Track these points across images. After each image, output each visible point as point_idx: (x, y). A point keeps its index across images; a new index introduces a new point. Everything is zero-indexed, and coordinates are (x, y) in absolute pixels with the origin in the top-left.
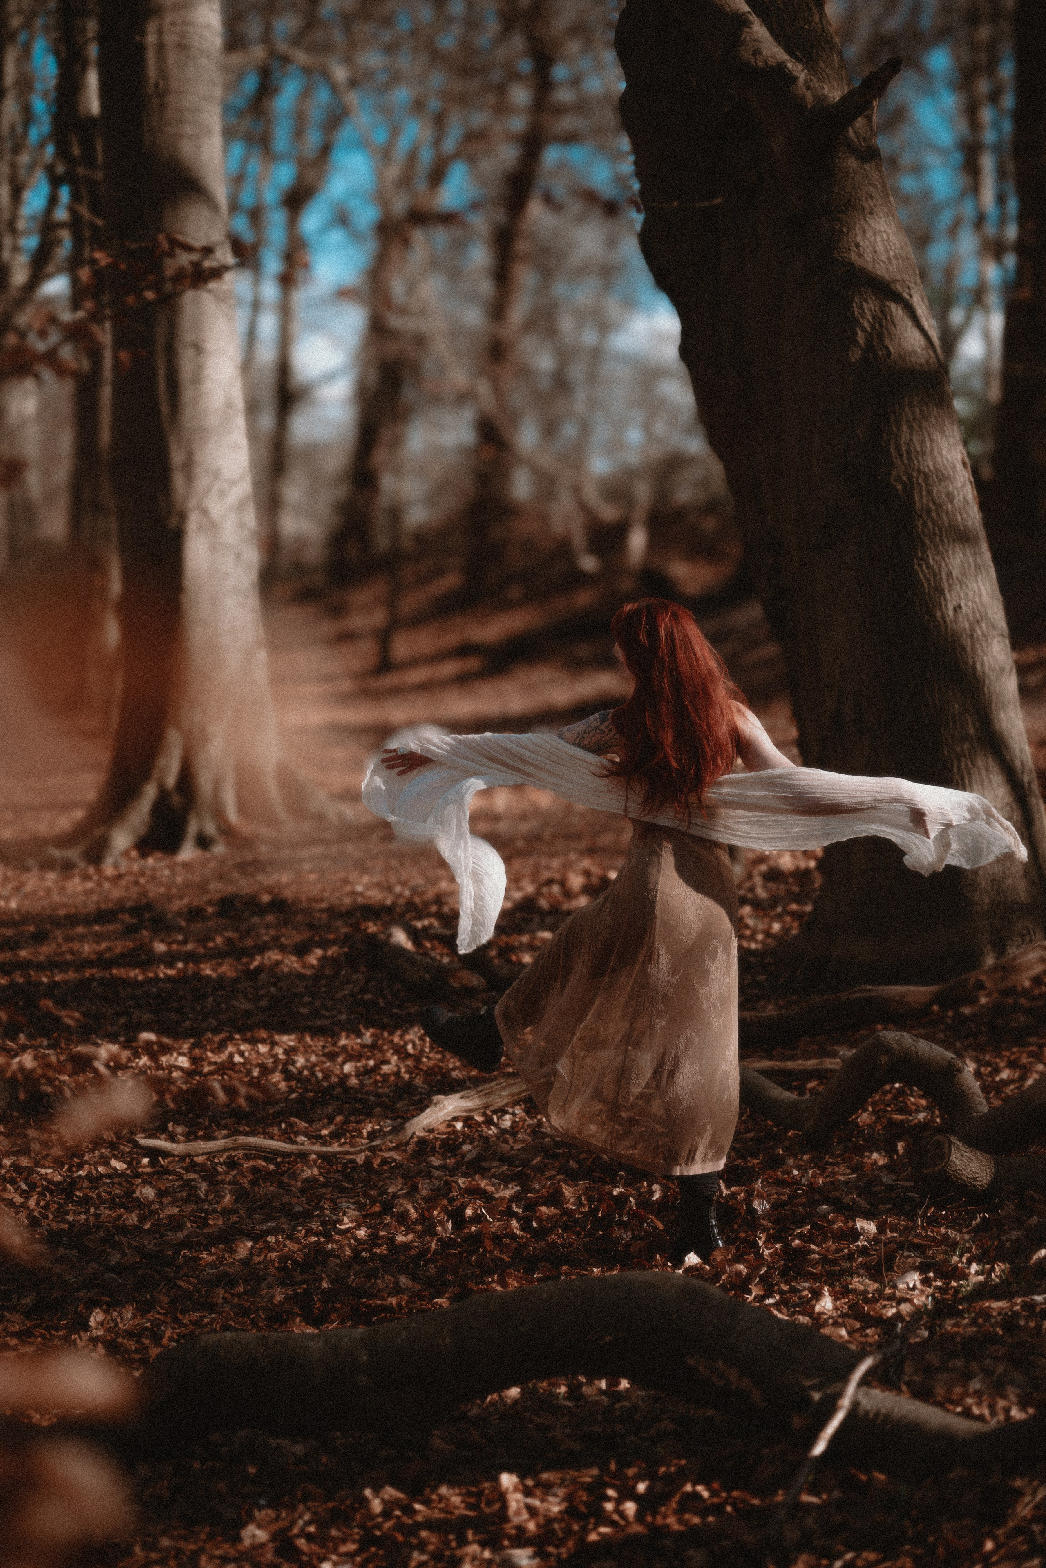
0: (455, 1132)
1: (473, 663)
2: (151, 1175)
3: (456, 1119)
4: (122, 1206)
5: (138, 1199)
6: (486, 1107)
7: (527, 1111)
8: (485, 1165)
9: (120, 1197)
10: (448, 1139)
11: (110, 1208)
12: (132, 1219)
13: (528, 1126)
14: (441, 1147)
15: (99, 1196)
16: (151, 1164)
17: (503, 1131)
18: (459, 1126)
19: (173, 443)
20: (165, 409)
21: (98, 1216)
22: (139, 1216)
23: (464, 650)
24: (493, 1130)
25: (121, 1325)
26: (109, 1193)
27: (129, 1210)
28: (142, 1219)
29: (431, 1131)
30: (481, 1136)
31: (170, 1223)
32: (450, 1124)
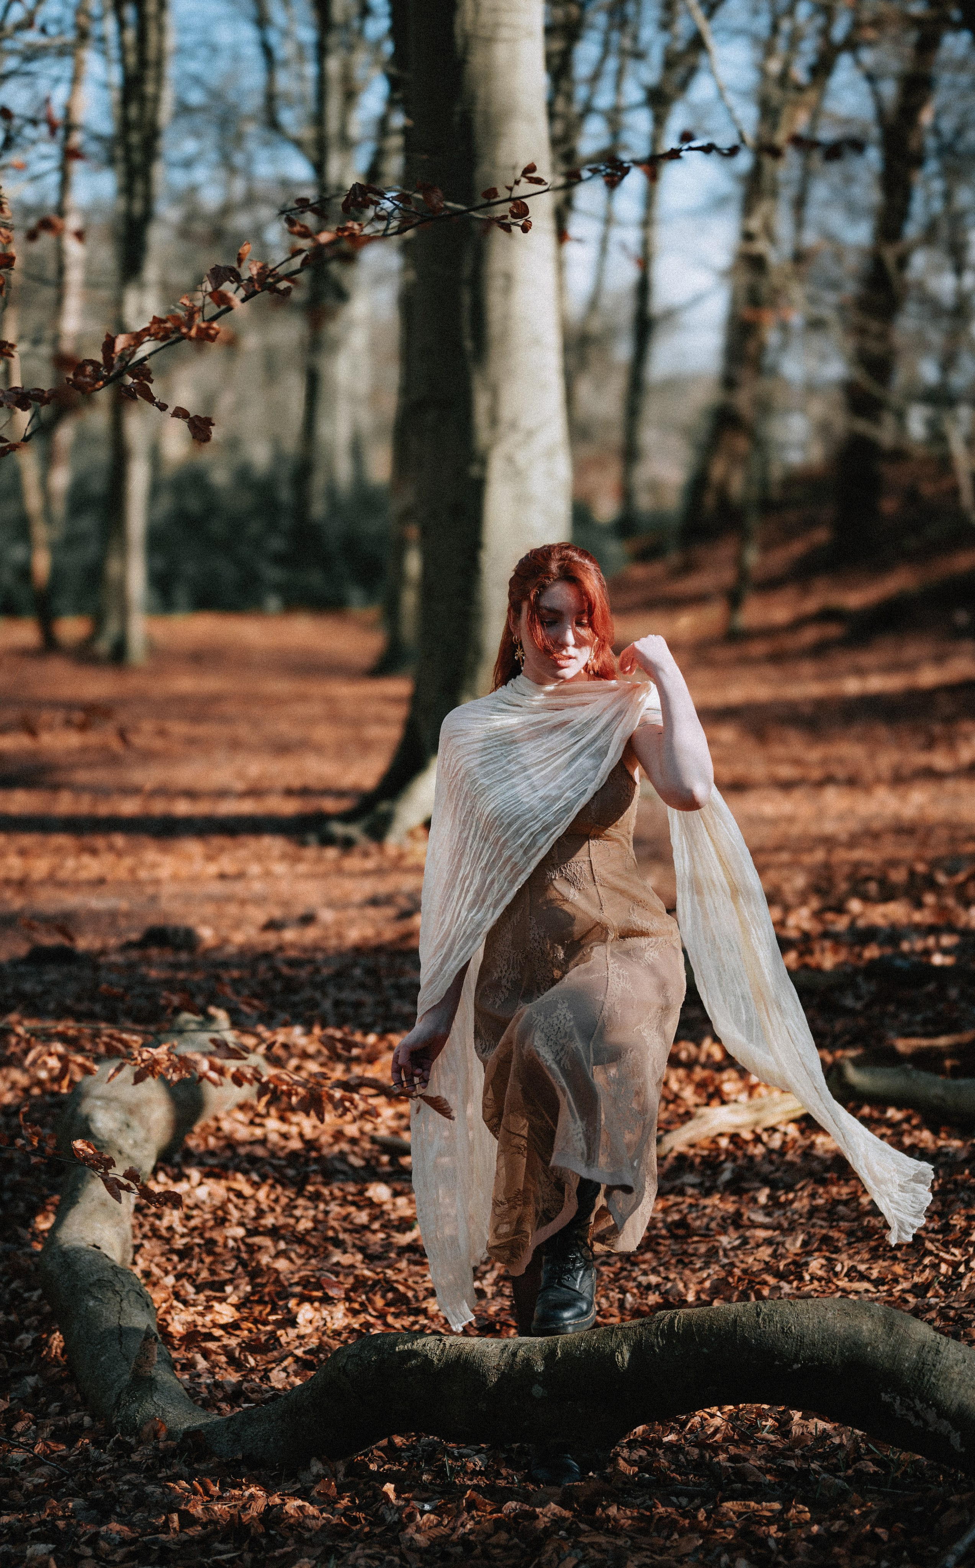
0: (718, 1148)
1: (833, 630)
2: (390, 1175)
3: (721, 1135)
4: (353, 1203)
5: (370, 1199)
6: (757, 1123)
7: (802, 1132)
8: (745, 1185)
9: (353, 1195)
10: (709, 1156)
11: (341, 1205)
12: (362, 1217)
13: (800, 1147)
14: (701, 1163)
15: (331, 1193)
16: (391, 1163)
17: (770, 1151)
18: (724, 1142)
19: (477, 383)
20: (469, 345)
21: (326, 1213)
22: (370, 1215)
23: (827, 615)
24: (759, 1150)
25: (329, 1324)
26: (342, 1190)
27: (360, 1208)
28: (373, 1218)
29: (692, 1146)
30: (745, 1155)
31: (400, 1225)
32: (714, 1141)
